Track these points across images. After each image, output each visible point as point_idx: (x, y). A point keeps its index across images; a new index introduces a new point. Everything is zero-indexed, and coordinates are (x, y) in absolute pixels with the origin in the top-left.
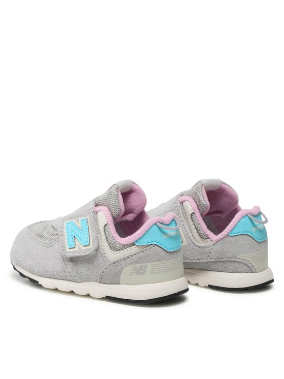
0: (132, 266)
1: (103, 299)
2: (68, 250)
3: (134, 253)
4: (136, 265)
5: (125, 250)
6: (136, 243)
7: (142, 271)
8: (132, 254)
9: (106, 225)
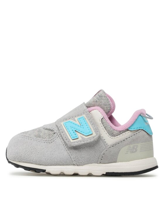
0: (127, 147)
1: (103, 175)
2: (72, 141)
3: (129, 137)
4: (130, 145)
5: (121, 135)
6: (129, 129)
7: (134, 150)
8: (127, 138)
9: (102, 118)
